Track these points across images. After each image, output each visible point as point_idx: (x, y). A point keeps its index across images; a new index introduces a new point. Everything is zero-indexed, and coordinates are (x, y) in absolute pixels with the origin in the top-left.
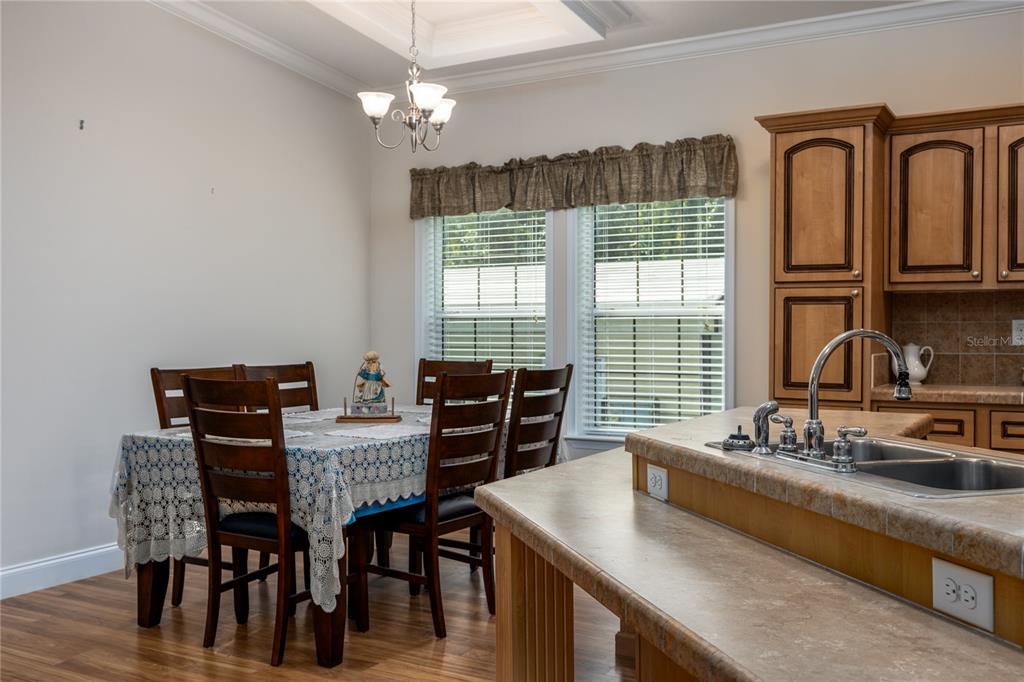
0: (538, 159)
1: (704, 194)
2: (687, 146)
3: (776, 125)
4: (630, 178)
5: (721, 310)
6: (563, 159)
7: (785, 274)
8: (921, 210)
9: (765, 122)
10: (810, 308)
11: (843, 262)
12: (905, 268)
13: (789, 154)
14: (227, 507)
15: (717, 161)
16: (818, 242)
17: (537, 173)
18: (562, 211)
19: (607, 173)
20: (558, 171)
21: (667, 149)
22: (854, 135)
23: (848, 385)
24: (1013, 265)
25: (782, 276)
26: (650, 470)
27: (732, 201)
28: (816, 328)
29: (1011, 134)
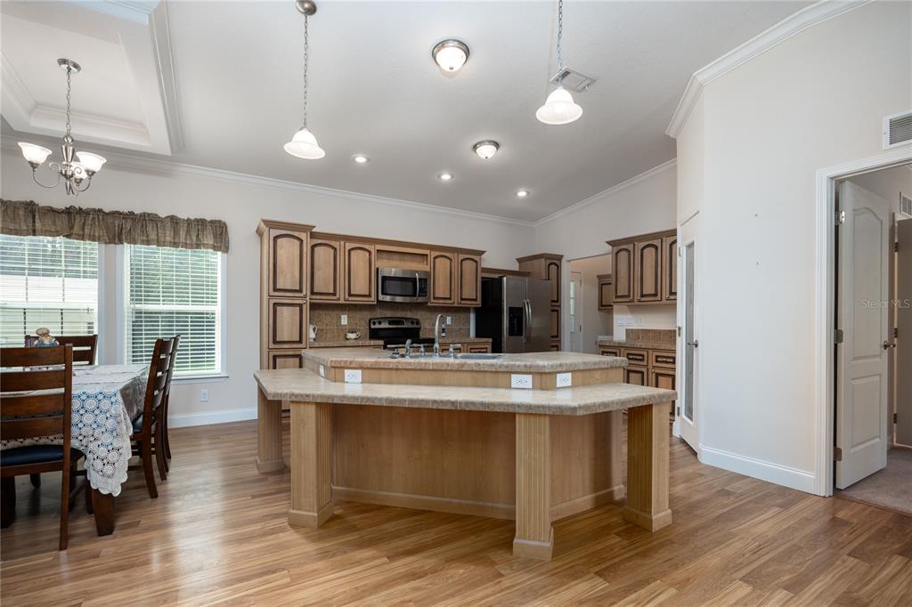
0: (94, 210)
1: (212, 249)
2: (201, 223)
4: (165, 234)
6: (115, 214)
7: (274, 293)
10: (285, 308)
11: (298, 289)
12: (313, 292)
13: (275, 238)
15: (219, 233)
16: (288, 279)
17: (93, 218)
18: (112, 245)
19: (149, 228)
20: (110, 220)
21: (189, 222)
22: (303, 236)
23: (300, 341)
24: (350, 295)
25: (272, 293)
26: (347, 372)
27: (226, 255)
28: (288, 317)
29: (349, 245)
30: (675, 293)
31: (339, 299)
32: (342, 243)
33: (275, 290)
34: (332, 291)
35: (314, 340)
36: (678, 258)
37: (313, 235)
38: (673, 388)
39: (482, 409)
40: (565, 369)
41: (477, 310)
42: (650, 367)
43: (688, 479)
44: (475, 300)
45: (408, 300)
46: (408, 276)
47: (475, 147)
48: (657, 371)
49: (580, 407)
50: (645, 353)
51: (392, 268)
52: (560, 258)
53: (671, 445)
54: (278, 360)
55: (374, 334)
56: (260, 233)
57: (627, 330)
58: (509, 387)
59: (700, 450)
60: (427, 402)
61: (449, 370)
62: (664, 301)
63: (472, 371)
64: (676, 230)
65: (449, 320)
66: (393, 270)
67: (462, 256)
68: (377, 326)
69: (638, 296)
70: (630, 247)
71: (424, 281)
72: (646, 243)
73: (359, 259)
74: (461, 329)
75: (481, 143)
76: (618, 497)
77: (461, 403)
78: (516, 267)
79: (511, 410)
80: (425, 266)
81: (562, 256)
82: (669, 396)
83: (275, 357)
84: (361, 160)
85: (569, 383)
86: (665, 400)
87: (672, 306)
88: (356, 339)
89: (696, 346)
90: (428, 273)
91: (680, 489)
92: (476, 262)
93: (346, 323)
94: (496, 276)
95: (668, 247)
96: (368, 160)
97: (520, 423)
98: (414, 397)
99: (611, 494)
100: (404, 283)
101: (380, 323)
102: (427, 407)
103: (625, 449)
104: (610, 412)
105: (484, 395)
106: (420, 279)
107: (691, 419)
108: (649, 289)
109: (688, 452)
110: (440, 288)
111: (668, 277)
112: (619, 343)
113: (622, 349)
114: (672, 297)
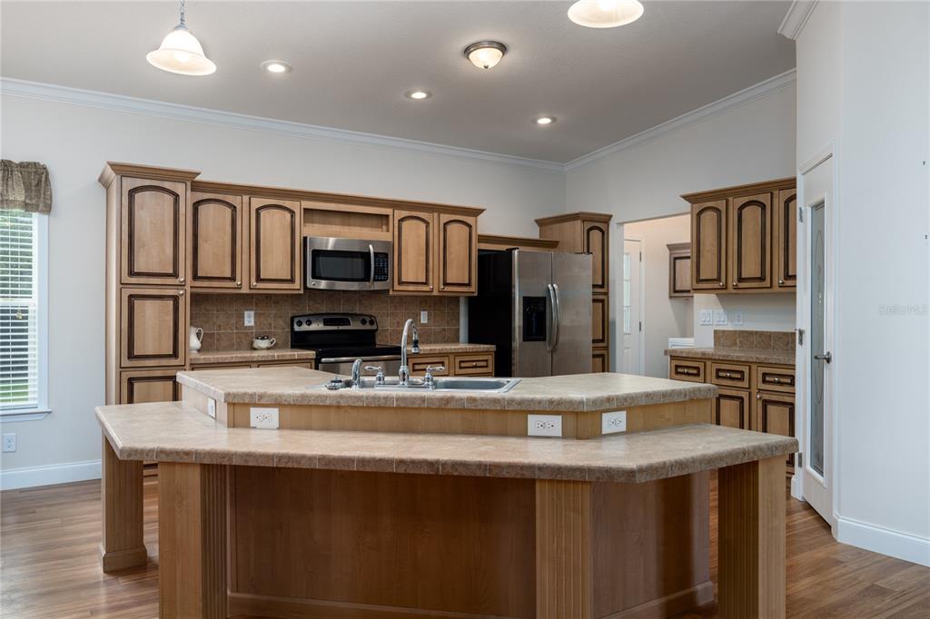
1: (22, 208)
3: (122, 170)
7: (130, 279)
8: (206, 241)
9: (114, 166)
10: (148, 303)
11: (172, 272)
12: (195, 278)
13: (132, 193)
15: (34, 183)
16: (154, 255)
22: (180, 188)
23: (175, 355)
24: (259, 279)
25: (127, 279)
26: (254, 412)
27: (45, 217)
28: (153, 318)
29: (257, 202)
30: (794, 277)
31: (239, 287)
32: (246, 198)
33: (132, 273)
34: (228, 274)
35: (199, 351)
36: (799, 224)
37: (197, 187)
38: (792, 433)
39: (479, 473)
40: (615, 406)
41: (471, 301)
42: (754, 390)
43: (818, 568)
44: (469, 285)
45: (354, 286)
46: (356, 249)
47: (467, 51)
48: (766, 397)
49: (641, 470)
50: (746, 369)
51: (329, 238)
52: (607, 219)
53: (789, 513)
54: (136, 385)
55: (299, 341)
56: (104, 182)
57: (715, 331)
58: (523, 434)
59: (836, 522)
60: (389, 462)
61: (424, 409)
62: (776, 289)
63: (463, 410)
64: (795, 179)
65: (424, 318)
67: (445, 218)
68: (305, 327)
69: (733, 281)
70: (721, 204)
71: (383, 257)
72: (746, 199)
73: (274, 224)
74: (444, 330)
75: (477, 46)
76: (702, 601)
77: (445, 464)
78: (534, 234)
79: (528, 475)
80: (385, 233)
81: (611, 216)
82: (784, 447)
83: (131, 381)
84: (276, 68)
85: (623, 427)
86: (778, 453)
87: (789, 294)
88: (268, 349)
89: (829, 360)
90: (390, 245)
91: (803, 586)
92: (470, 226)
93: (252, 324)
94: (503, 248)
95: (782, 205)
96: (290, 69)
97: (542, 495)
98: (367, 454)
99: (692, 596)
100: (349, 260)
101: (309, 323)
102: (389, 470)
103: (714, 520)
104: (689, 475)
105: (483, 449)
106: (376, 254)
107: (821, 473)
108: (751, 269)
109: (817, 525)
110: (411, 268)
111: (782, 252)
112: (703, 354)
113: (709, 363)
114: (789, 283)
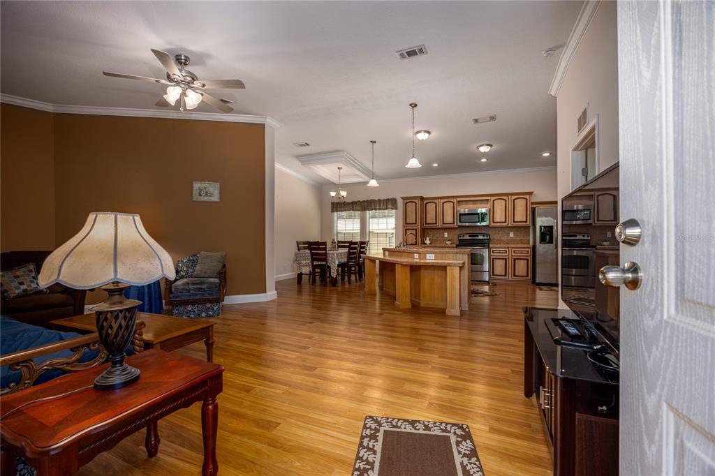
1: (391, 209)
2: (388, 200)
3: (404, 198)
5: (394, 231)
6: (364, 201)
7: (405, 225)
8: (429, 214)
9: (402, 198)
10: (410, 231)
11: (415, 223)
12: (426, 224)
13: (406, 204)
14: (315, 263)
15: (393, 203)
16: (411, 219)
18: (364, 211)
21: (384, 200)
22: (416, 201)
24: (443, 223)
27: (396, 211)
29: (443, 201)
31: (438, 226)
32: (439, 200)
34: (434, 222)
37: (422, 200)
44: (526, 222)
45: (474, 224)
46: (474, 212)
47: (478, 148)
56: (403, 202)
66: (466, 210)
67: (514, 197)
68: (462, 238)
73: (448, 207)
74: (521, 239)
75: (481, 146)
84: (435, 165)
88: (451, 244)
92: (527, 199)
93: (447, 236)
96: (439, 165)
100: (473, 216)
101: (463, 236)
106: (482, 213)
110: (498, 217)
